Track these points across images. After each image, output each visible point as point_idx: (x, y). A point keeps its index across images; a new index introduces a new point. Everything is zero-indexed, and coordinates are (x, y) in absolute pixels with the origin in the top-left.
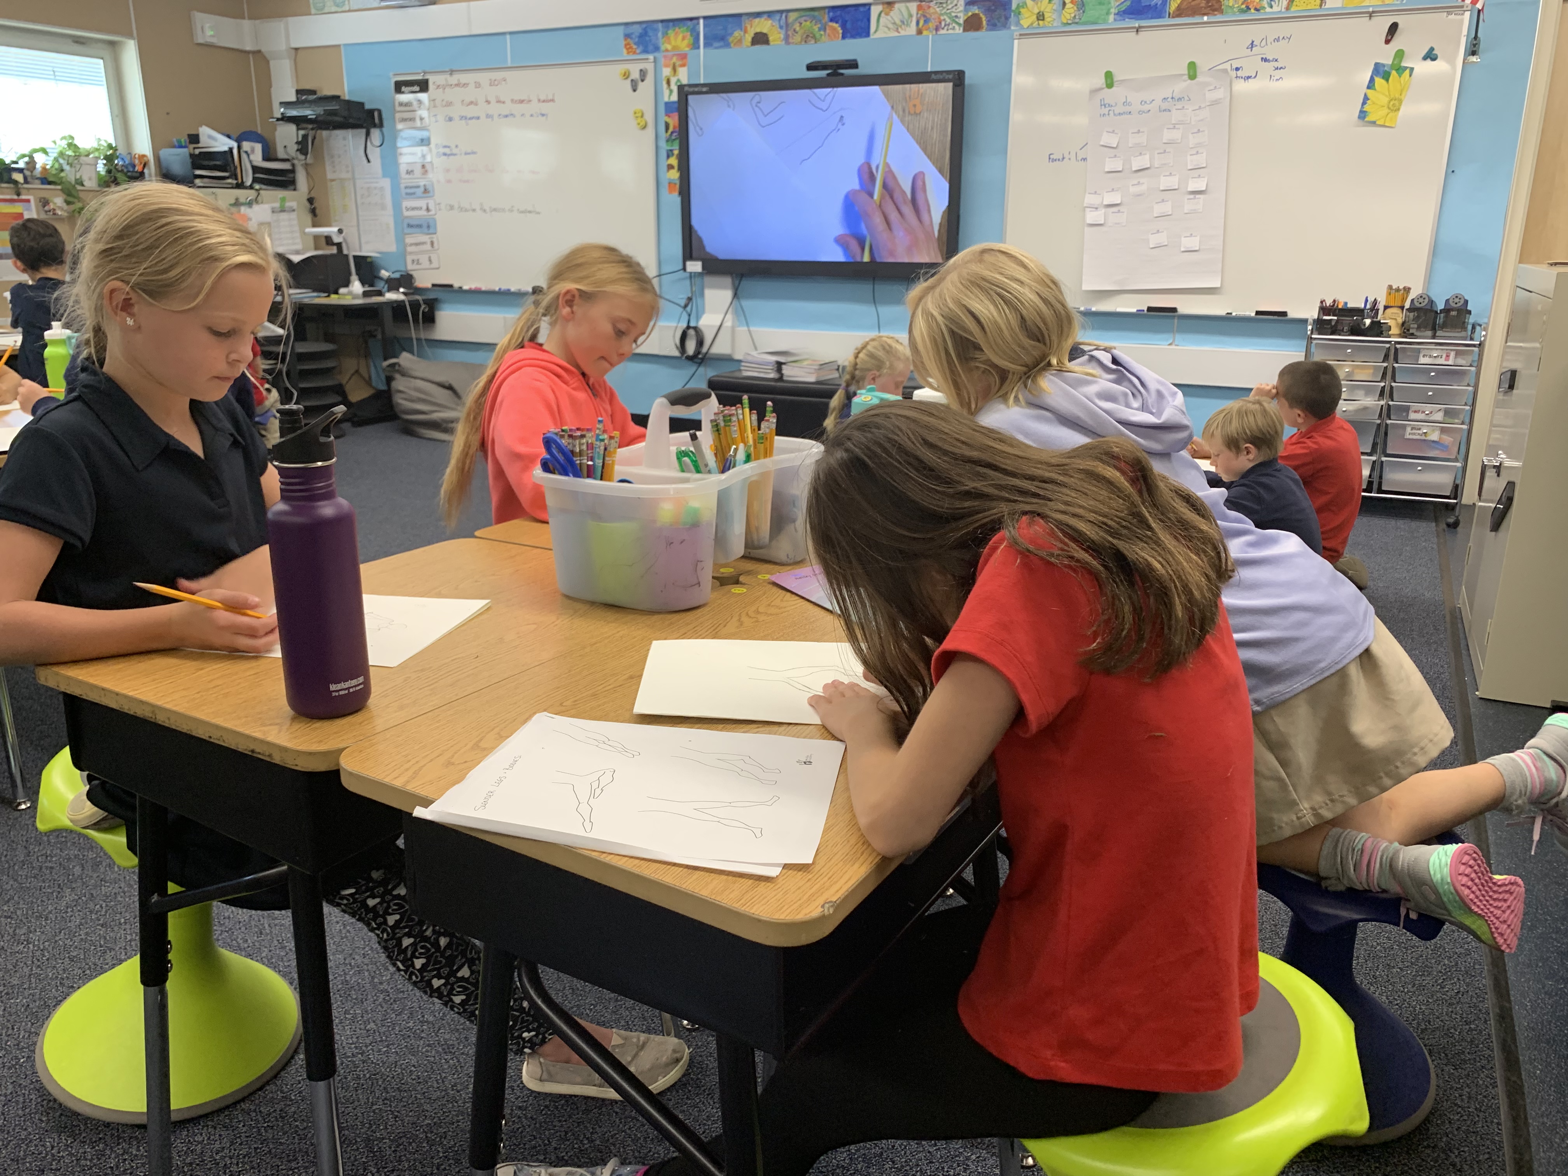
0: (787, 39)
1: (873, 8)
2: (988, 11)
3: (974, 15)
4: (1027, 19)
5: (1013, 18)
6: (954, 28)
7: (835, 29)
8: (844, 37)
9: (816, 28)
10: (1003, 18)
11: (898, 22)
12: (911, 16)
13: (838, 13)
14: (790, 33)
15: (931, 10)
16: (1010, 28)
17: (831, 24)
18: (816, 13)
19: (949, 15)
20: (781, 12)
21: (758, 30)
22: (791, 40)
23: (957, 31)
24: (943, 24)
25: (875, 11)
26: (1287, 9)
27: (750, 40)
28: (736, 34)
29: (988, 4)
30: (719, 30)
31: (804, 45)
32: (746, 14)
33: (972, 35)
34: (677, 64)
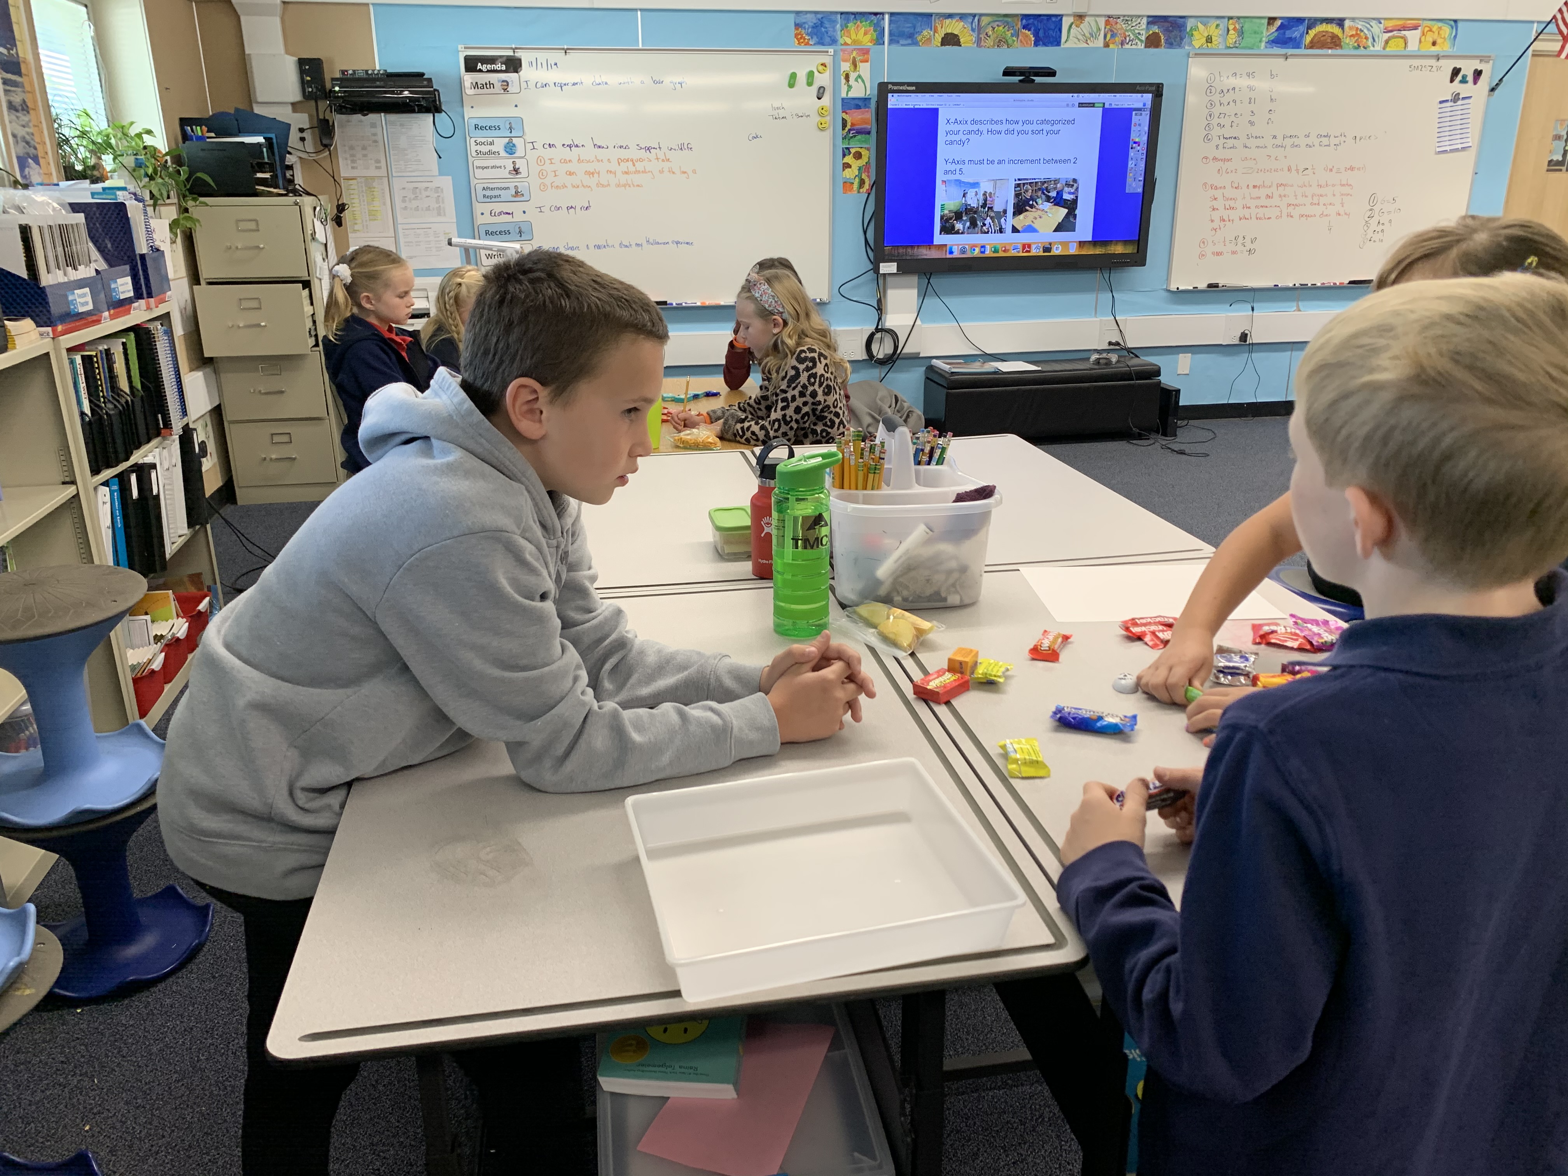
0: (979, 42)
1: (1064, 19)
2: (1167, 31)
3: (1153, 33)
4: (1198, 41)
5: (1186, 40)
6: (1137, 44)
7: (1027, 36)
8: (1036, 44)
9: (1009, 34)
10: (1178, 39)
11: (1088, 35)
12: (1100, 29)
13: (1031, 21)
14: (982, 36)
15: (1118, 26)
16: (1183, 47)
17: (1024, 31)
18: (1009, 20)
19: (1133, 31)
20: (974, 16)
21: (950, 31)
22: (983, 43)
23: (1139, 47)
24: (1128, 39)
25: (1066, 22)
26: (1384, 49)
27: (940, 40)
28: (925, 33)
29: (1166, 24)
30: (907, 28)
31: (999, 49)
32: (937, 14)
33: (1152, 50)
34: (858, 59)
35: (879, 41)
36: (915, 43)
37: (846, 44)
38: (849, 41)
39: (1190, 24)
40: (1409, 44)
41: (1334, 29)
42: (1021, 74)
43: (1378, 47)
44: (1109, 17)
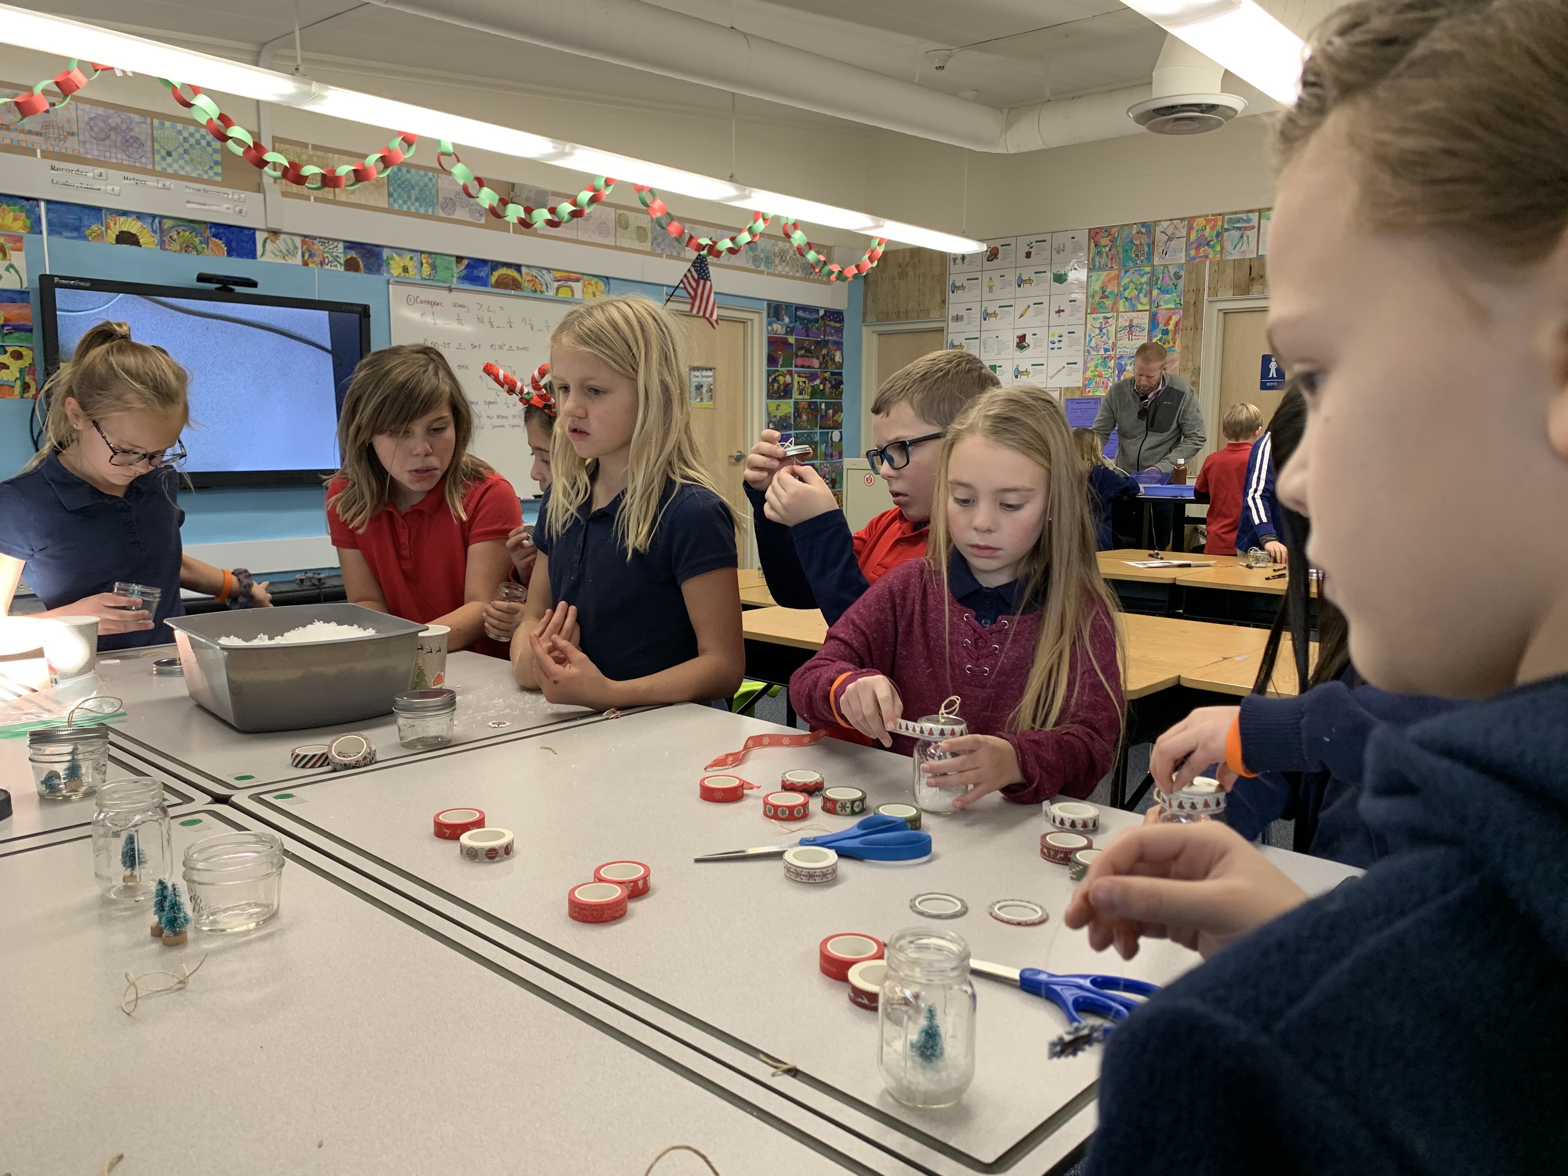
0: (162, 244)
1: (258, 233)
2: (363, 257)
3: (351, 258)
4: (395, 270)
5: (384, 267)
6: (336, 266)
7: (218, 245)
8: (229, 254)
9: (197, 240)
10: (376, 266)
11: (284, 251)
12: (296, 248)
13: (221, 230)
14: (164, 239)
15: (316, 247)
16: (382, 274)
17: (214, 239)
18: (196, 226)
19: (331, 254)
20: (154, 216)
21: (125, 229)
22: (167, 247)
23: (339, 269)
24: (327, 260)
25: (260, 237)
26: (557, 294)
27: (114, 237)
28: (95, 227)
29: (364, 251)
30: (70, 219)
31: (186, 255)
32: (108, 209)
33: (352, 274)
35: (35, 229)
36: (85, 238)
39: (386, 253)
40: (575, 293)
41: (513, 273)
42: (217, 283)
43: (551, 293)
44: (306, 236)
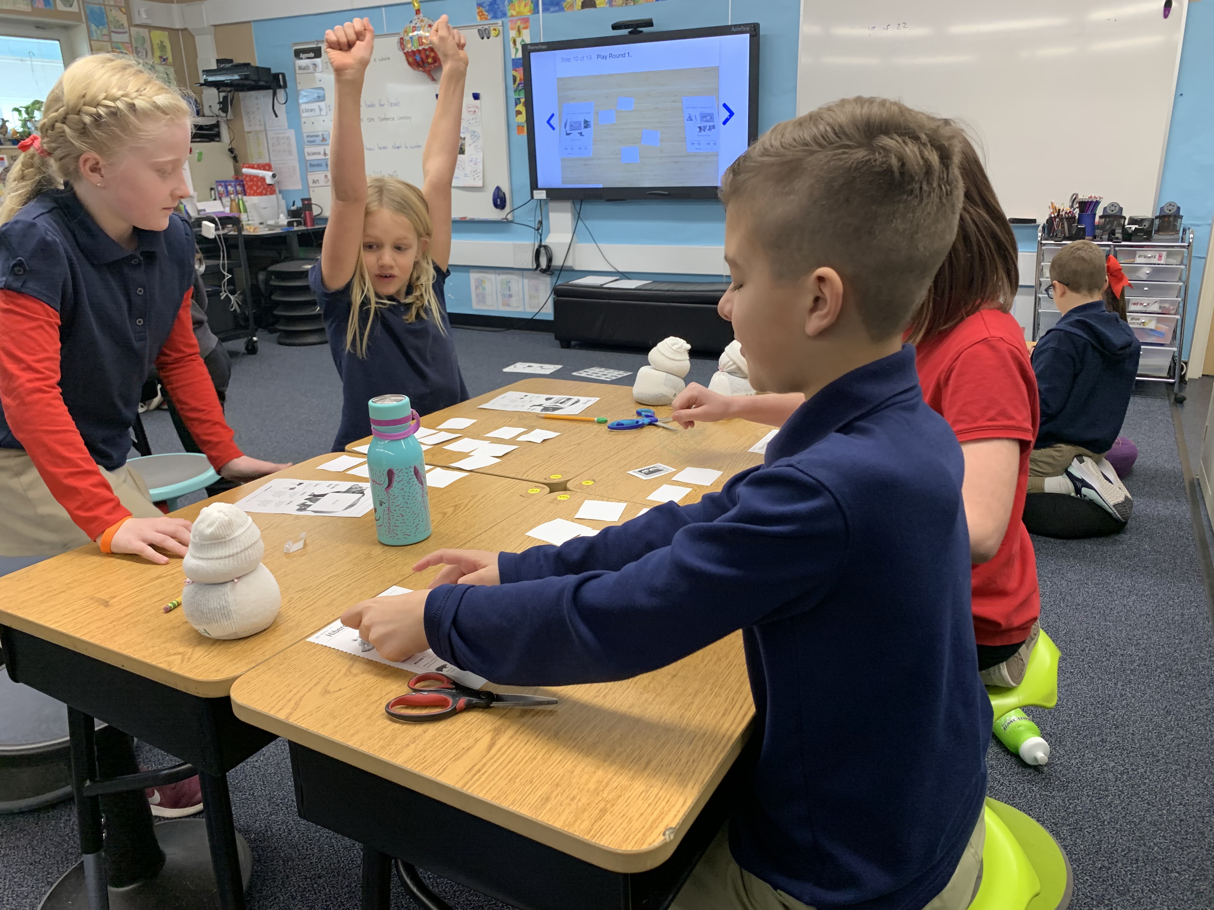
22: (614, 3)
34: (522, 26)
35: (536, 11)
37: (512, 16)
38: (514, 13)
42: (629, 27)
